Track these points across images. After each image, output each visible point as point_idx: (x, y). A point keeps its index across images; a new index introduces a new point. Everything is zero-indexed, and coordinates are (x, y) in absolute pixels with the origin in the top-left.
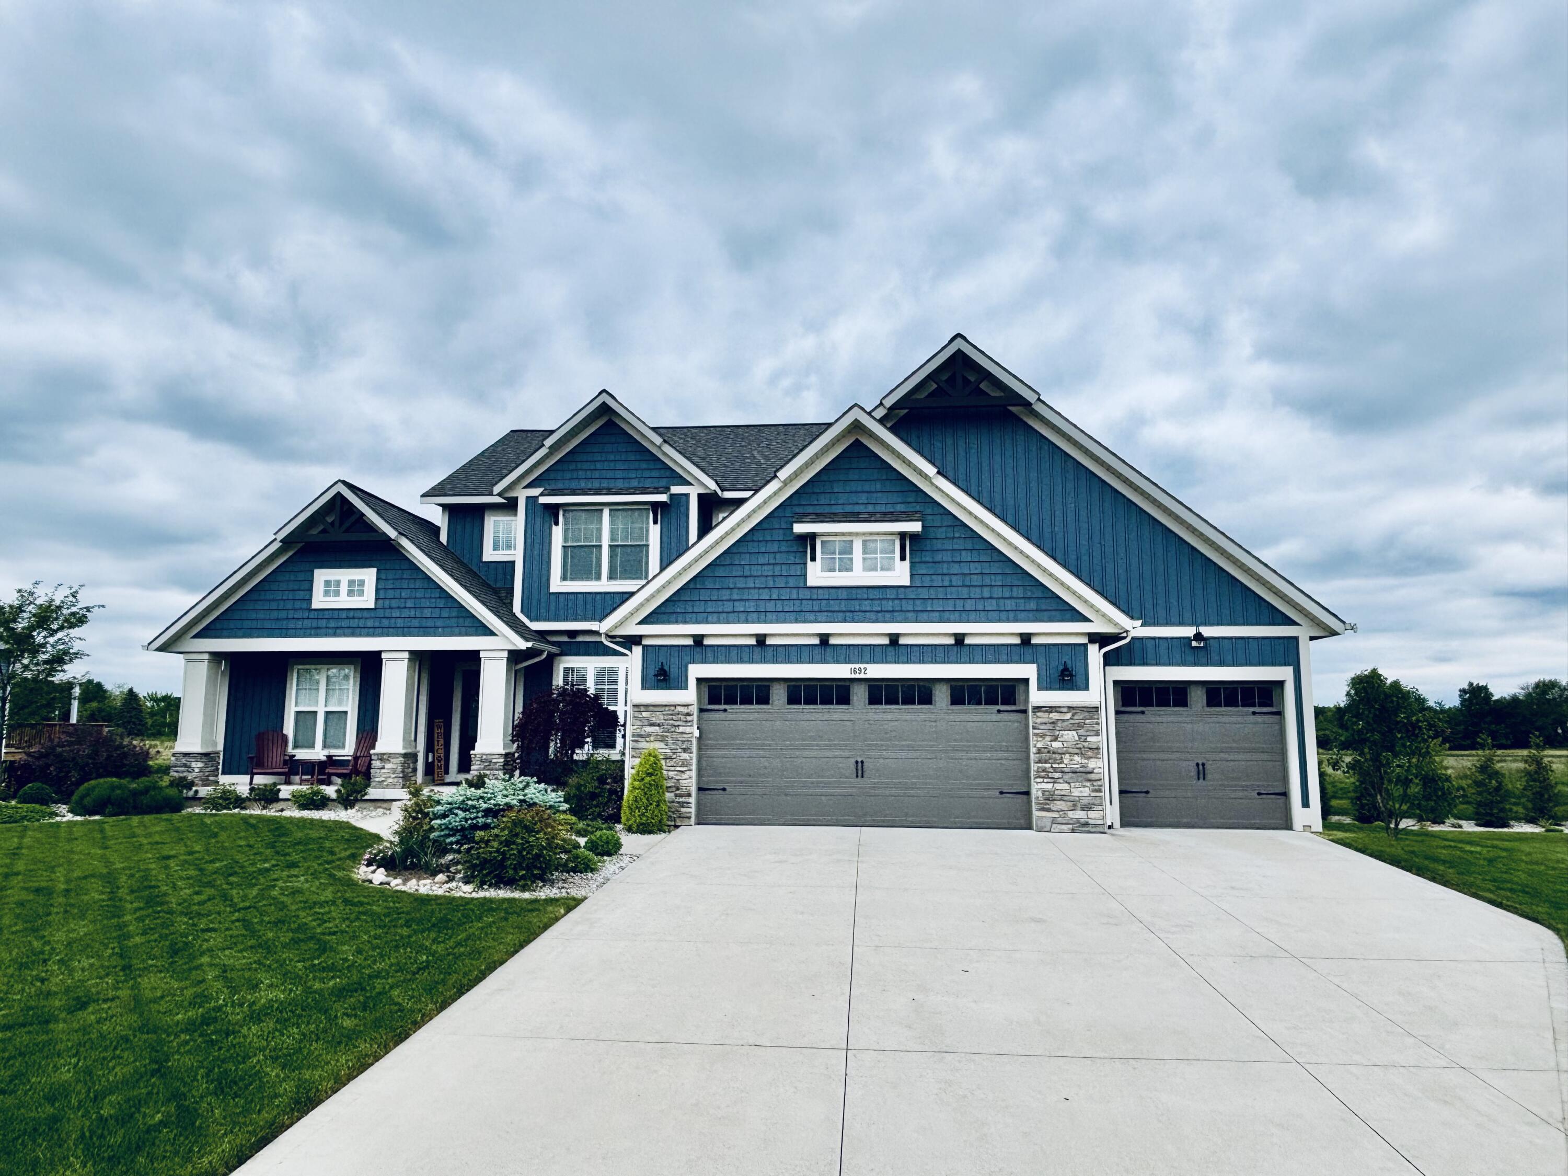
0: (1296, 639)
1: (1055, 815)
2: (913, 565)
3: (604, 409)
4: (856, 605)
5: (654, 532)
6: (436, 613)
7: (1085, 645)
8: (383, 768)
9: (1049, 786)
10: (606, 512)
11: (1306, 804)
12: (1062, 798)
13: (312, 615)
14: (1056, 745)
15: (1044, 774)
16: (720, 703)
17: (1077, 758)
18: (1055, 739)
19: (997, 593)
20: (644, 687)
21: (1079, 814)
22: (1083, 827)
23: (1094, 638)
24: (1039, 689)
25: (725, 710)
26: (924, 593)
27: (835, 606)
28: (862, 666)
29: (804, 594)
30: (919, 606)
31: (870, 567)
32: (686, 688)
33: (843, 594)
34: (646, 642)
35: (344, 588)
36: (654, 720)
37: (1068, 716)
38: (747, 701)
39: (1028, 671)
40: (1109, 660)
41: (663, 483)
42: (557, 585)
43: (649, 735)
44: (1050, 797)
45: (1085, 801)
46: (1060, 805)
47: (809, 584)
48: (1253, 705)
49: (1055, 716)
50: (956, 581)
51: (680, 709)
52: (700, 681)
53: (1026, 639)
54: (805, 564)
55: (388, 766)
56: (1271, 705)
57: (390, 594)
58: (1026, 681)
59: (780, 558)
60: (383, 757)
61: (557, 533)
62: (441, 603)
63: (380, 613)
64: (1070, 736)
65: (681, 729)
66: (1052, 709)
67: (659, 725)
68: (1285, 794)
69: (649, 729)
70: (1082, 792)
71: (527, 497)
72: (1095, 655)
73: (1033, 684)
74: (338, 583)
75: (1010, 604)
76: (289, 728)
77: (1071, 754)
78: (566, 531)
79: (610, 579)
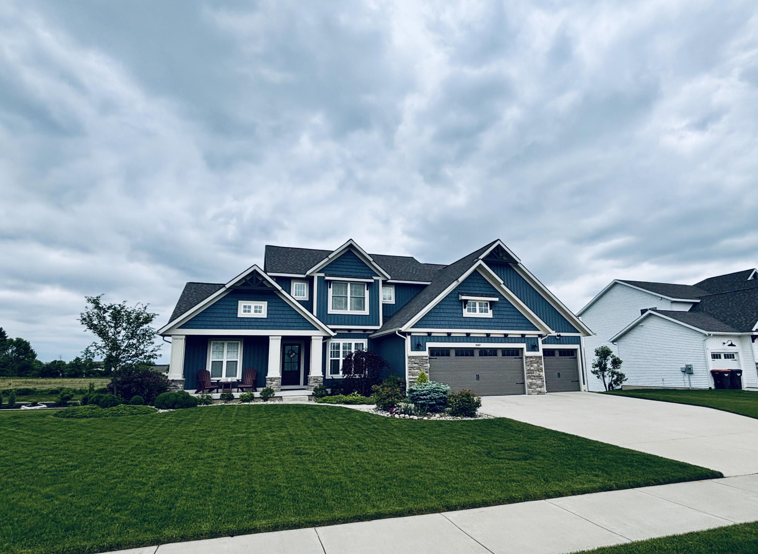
0: (580, 337)
1: (533, 390)
2: (493, 311)
3: (351, 247)
4: (478, 324)
5: (367, 293)
6: (294, 321)
7: (537, 338)
8: (272, 384)
9: (531, 381)
10: (349, 285)
11: (584, 384)
12: (534, 384)
13: (238, 320)
14: (532, 368)
15: (529, 377)
16: (434, 356)
17: (537, 372)
18: (532, 366)
19: (516, 321)
20: (412, 350)
21: (539, 389)
22: (540, 393)
23: (540, 336)
24: (527, 351)
25: (436, 358)
26: (496, 320)
27: (471, 323)
28: (479, 344)
29: (462, 319)
30: (496, 324)
31: (481, 311)
32: (425, 350)
33: (474, 320)
34: (413, 334)
35: (253, 309)
36: (416, 362)
37: (535, 359)
38: (443, 355)
39: (523, 346)
40: (544, 342)
41: (369, 275)
42: (330, 311)
43: (415, 367)
44: (531, 384)
45: (540, 385)
46: (534, 386)
47: (464, 316)
48: (570, 356)
49: (531, 359)
50: (505, 317)
51: (424, 358)
52: (429, 348)
53: (523, 336)
54: (462, 309)
55: (274, 383)
56: (573, 356)
57: (274, 312)
58: (522, 349)
59: (455, 307)
60: (272, 379)
61: (330, 291)
62: (296, 317)
63: (269, 320)
64: (535, 365)
65: (425, 365)
66: (531, 357)
67: (418, 364)
68: (578, 381)
69: (414, 365)
70: (539, 382)
71: (318, 277)
72: (540, 340)
73: (525, 350)
74: (250, 307)
75: (520, 325)
76: (209, 368)
77: (536, 371)
78: (333, 290)
79: (351, 309)
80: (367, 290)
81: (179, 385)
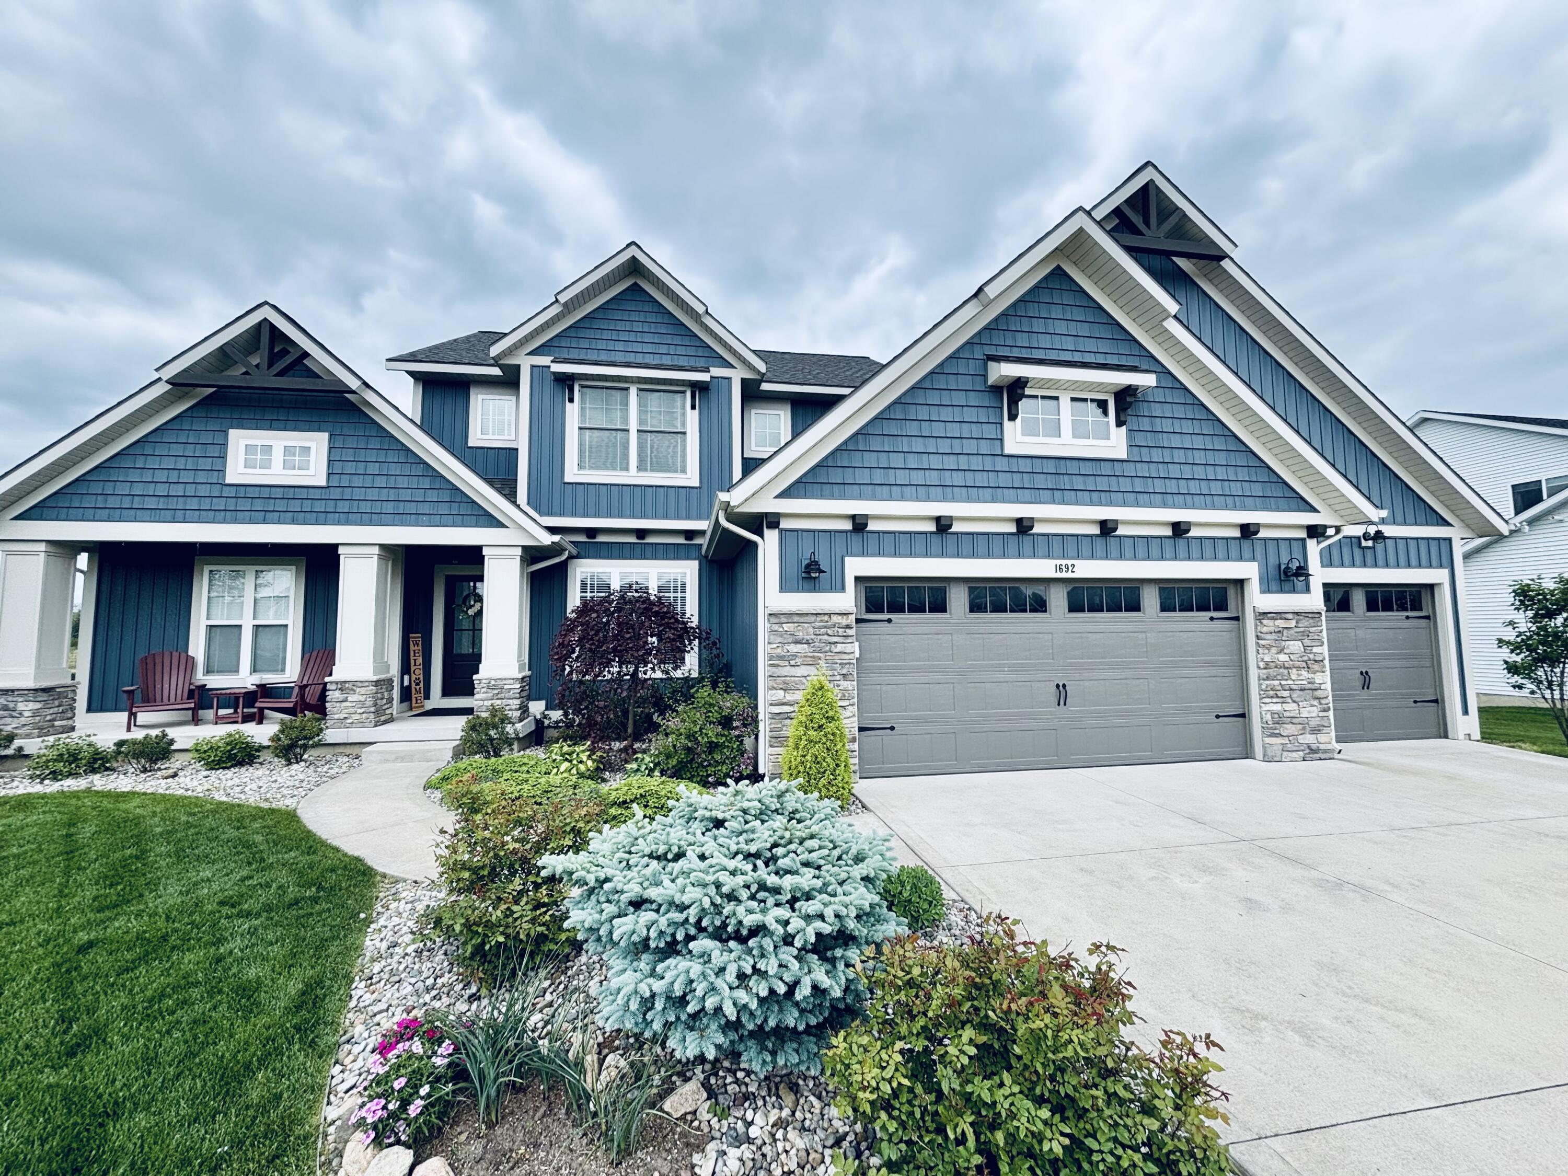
0: (1450, 540)
1: (1286, 741)
2: (1130, 431)
3: (634, 268)
4: (1066, 482)
5: (692, 419)
6: (419, 495)
7: (1303, 540)
8: (345, 700)
9: (1278, 707)
10: (633, 391)
11: (1466, 712)
12: (1292, 720)
13: (227, 492)
14: (1283, 657)
15: (1265, 694)
16: (881, 611)
17: (1304, 673)
18: (1281, 651)
19: (1221, 473)
20: (783, 589)
21: (1309, 739)
22: (1313, 753)
23: (1315, 532)
24: (1262, 592)
25: (889, 621)
26: (1143, 470)
27: (1040, 481)
28: (1070, 562)
29: (1001, 464)
30: (1139, 485)
31: (1079, 432)
32: (843, 589)
33: (1050, 467)
34: (784, 524)
35: (278, 457)
36: (800, 635)
37: (1293, 623)
38: (917, 608)
39: (1248, 570)
40: (1328, 561)
41: (701, 363)
42: (573, 473)
43: (795, 656)
44: (1279, 719)
45: (1313, 723)
46: (1289, 729)
47: (1007, 451)
48: (1406, 609)
49: (1281, 623)
50: (1179, 456)
51: (835, 619)
52: (858, 579)
53: (1247, 531)
54: (1001, 424)
55: (352, 698)
56: (1421, 610)
57: (351, 467)
58: (1240, 584)
59: (970, 414)
60: (342, 686)
61: (572, 411)
62: (426, 483)
63: (336, 494)
64: (1295, 647)
65: (839, 648)
66: (1279, 615)
67: (808, 643)
68: (1438, 702)
69: (793, 648)
70: (1310, 711)
71: (533, 366)
72: (1314, 549)
73: (1254, 588)
74: (267, 451)
75: (1236, 489)
76: (197, 647)
77: (1299, 668)
78: (582, 409)
79: (640, 468)
80: (693, 407)
81: (21, 706)
